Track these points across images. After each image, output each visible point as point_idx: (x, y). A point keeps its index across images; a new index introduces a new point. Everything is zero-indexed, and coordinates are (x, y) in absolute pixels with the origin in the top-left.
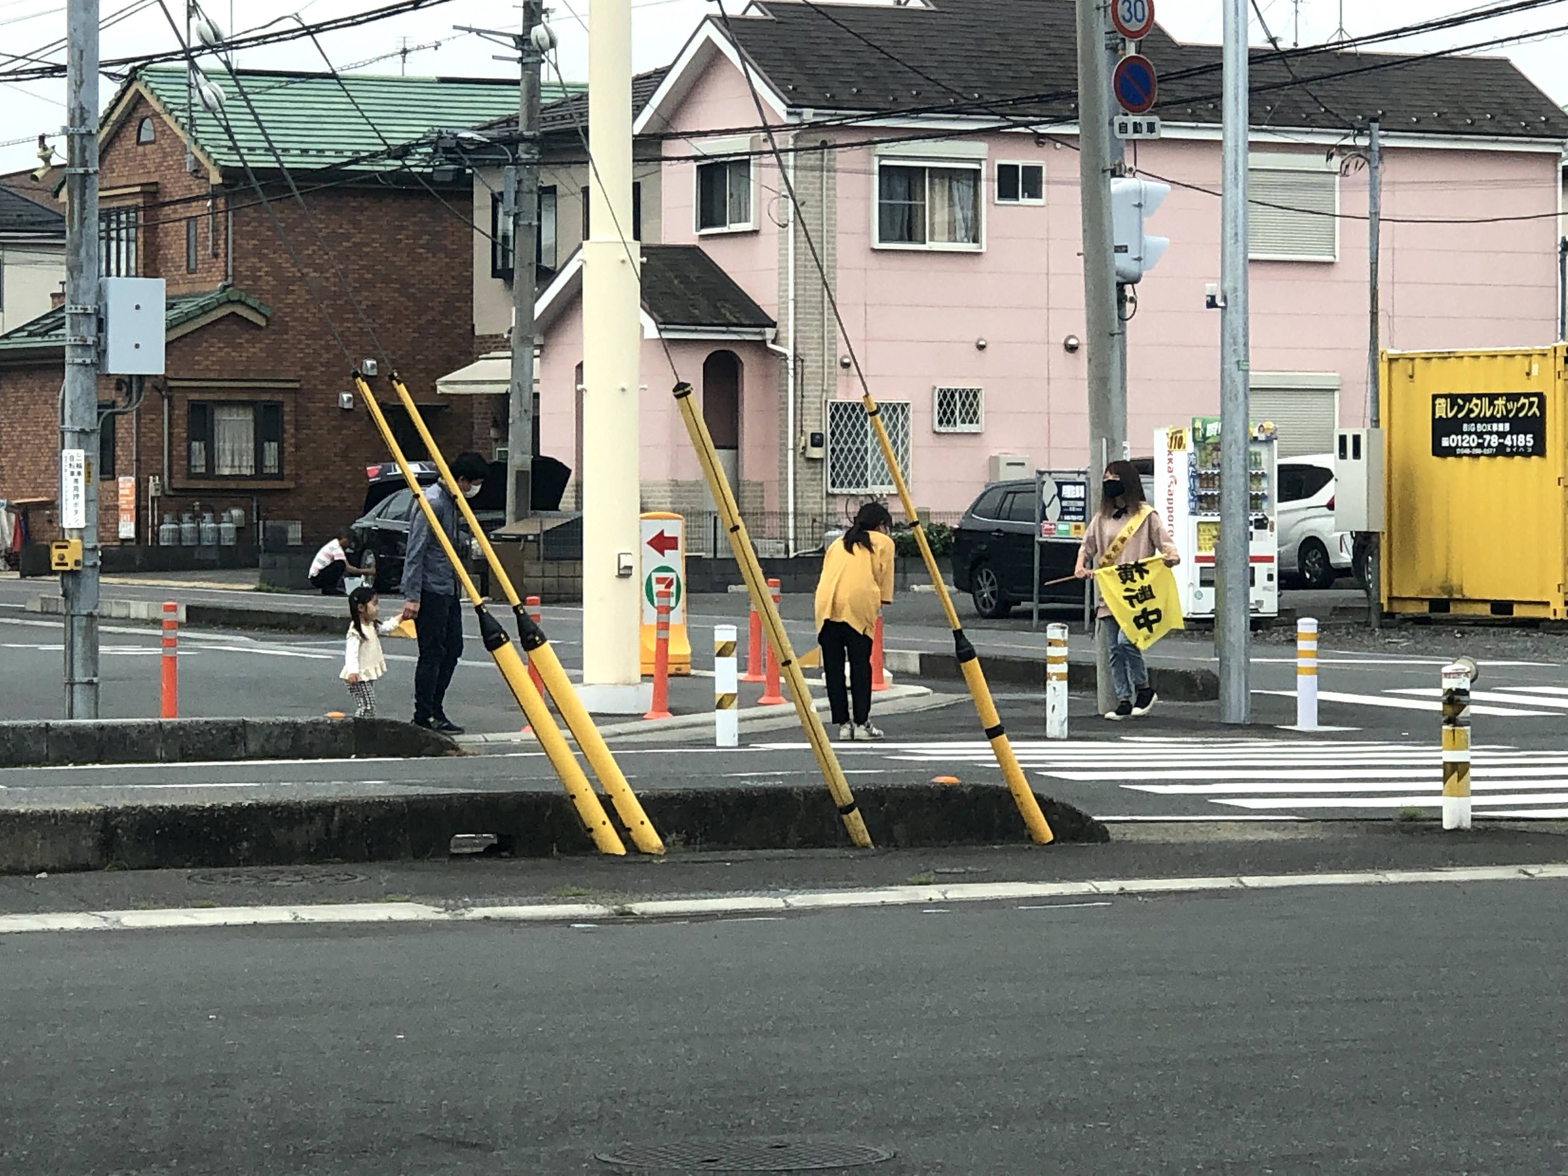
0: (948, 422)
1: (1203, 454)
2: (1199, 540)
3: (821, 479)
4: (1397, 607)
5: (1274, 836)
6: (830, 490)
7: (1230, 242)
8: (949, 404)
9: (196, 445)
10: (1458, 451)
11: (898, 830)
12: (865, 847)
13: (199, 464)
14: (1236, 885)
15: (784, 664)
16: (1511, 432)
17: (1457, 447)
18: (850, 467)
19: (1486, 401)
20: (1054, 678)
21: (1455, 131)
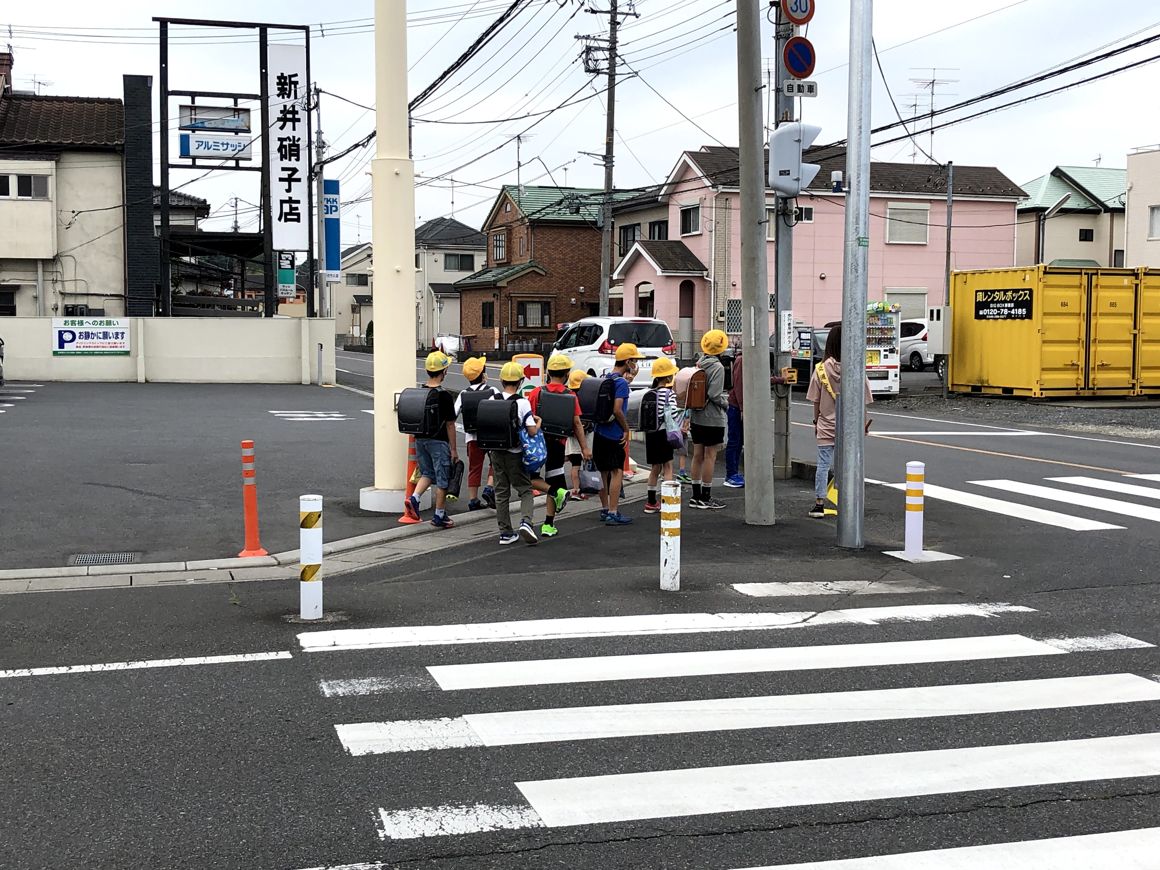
4: (956, 389)
9: (520, 316)
13: (521, 323)
16: (1015, 308)
17: (987, 315)
18: (735, 324)
19: (1002, 293)
20: (667, 533)
21: (976, 194)
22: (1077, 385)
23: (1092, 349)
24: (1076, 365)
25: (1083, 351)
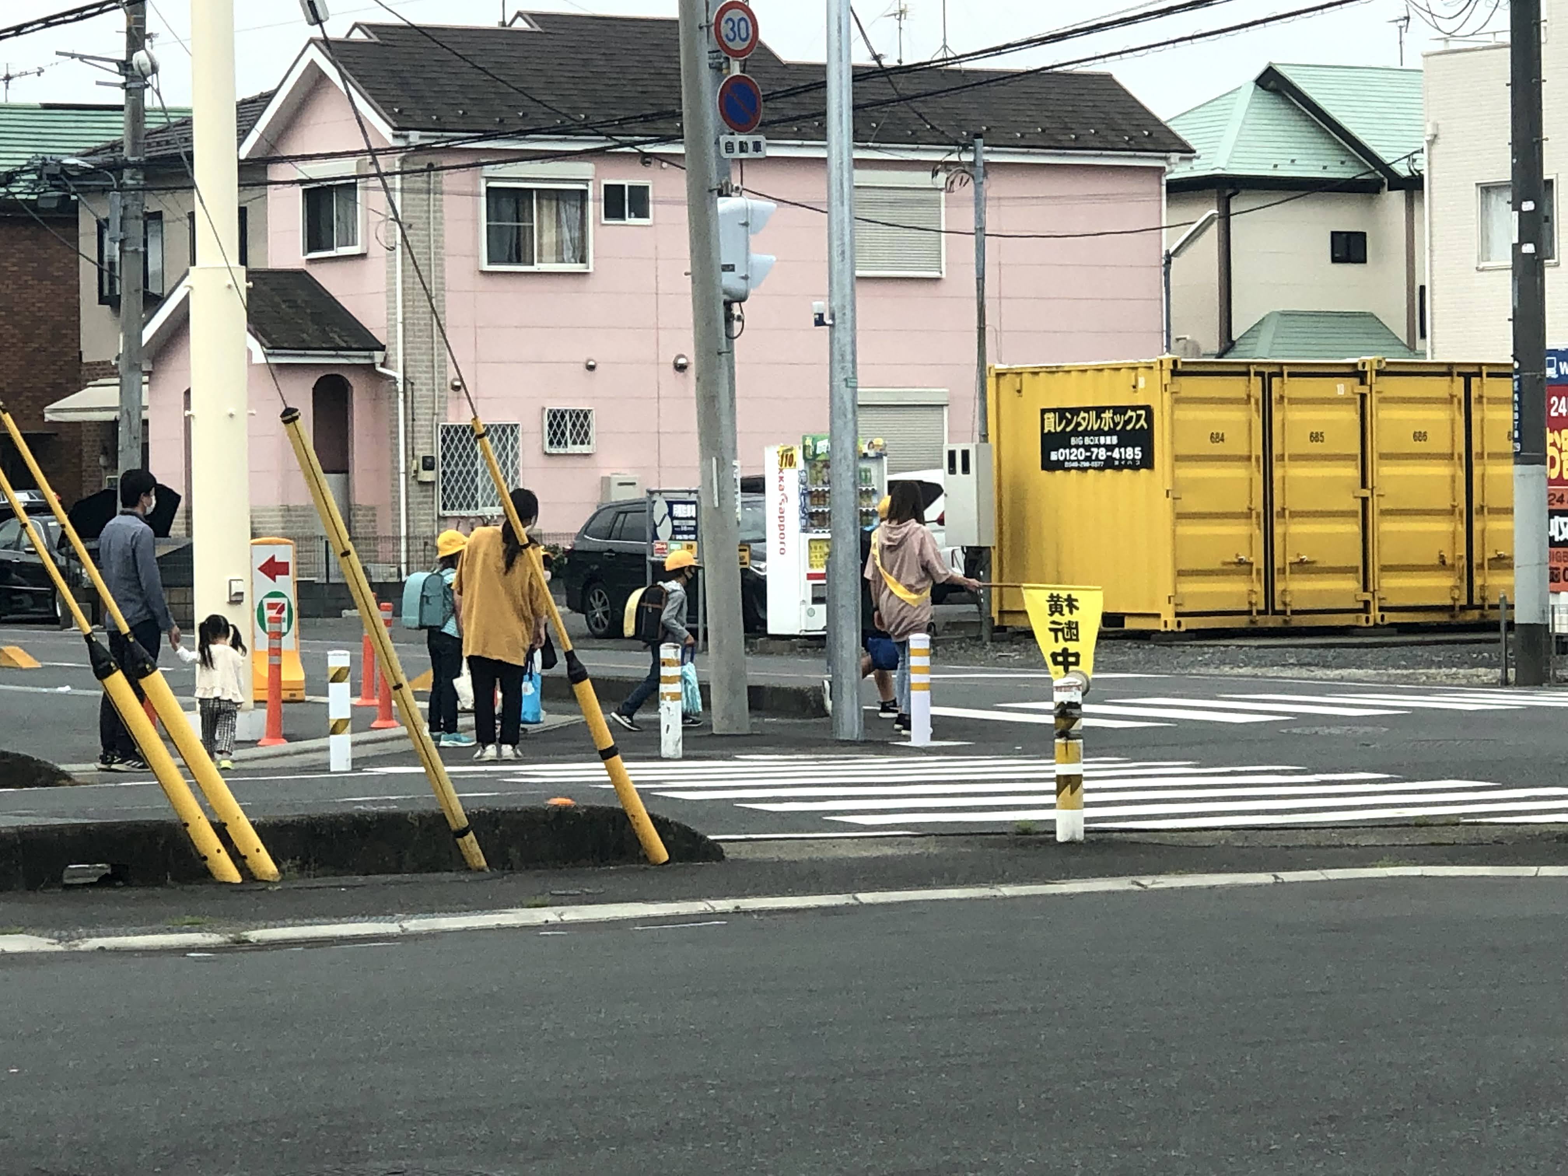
0: (559, 443)
1: (814, 472)
2: (810, 557)
3: (433, 503)
4: (1008, 621)
5: (888, 851)
6: (441, 512)
7: (837, 259)
8: (559, 425)
10: (1067, 464)
11: (514, 852)
12: (481, 870)
14: (851, 901)
15: (396, 688)
16: (1119, 445)
17: (1065, 460)
18: (461, 489)
19: (1093, 414)
20: (668, 698)
21: (1060, 147)
22: (1251, 603)
23: (1278, 530)
24: (1246, 563)
25: (1259, 535)
